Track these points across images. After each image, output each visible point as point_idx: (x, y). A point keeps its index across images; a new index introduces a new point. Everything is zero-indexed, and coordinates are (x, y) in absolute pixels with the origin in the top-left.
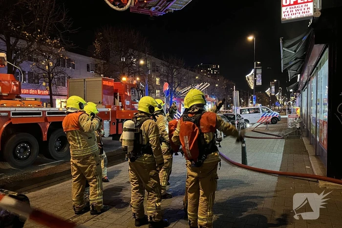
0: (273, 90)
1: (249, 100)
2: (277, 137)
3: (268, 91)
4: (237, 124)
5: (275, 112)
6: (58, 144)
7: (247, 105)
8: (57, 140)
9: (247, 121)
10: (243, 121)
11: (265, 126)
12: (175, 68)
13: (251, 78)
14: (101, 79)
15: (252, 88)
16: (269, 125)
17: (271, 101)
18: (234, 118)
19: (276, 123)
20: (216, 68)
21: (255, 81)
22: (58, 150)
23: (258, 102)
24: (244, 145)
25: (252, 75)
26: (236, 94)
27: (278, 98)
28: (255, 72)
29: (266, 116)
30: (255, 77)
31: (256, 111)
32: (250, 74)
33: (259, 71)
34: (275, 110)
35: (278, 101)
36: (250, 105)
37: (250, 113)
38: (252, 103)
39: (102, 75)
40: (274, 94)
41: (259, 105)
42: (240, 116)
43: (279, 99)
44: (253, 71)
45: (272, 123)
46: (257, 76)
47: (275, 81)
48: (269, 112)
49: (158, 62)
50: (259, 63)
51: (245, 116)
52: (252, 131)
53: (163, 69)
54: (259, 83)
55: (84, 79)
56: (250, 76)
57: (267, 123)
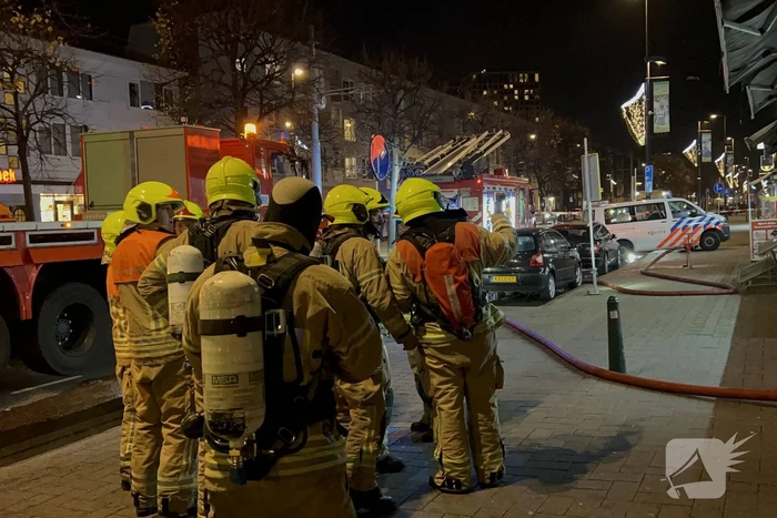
0: (707, 146)
1: (634, 178)
2: (716, 290)
3: (689, 151)
4: (596, 256)
5: (710, 215)
6: (64, 327)
7: (627, 196)
8: (62, 317)
9: (626, 244)
10: (614, 244)
11: (683, 257)
12: (404, 88)
13: (636, 112)
14: (181, 131)
15: (642, 142)
16: (694, 256)
17: (703, 182)
18: (586, 238)
19: (715, 248)
20: (531, 84)
21: (650, 121)
22: (67, 347)
23: (660, 184)
24: (614, 315)
25: (640, 101)
26: (591, 163)
27: (722, 171)
28: (650, 93)
29: (685, 228)
30: (650, 106)
31: (656, 213)
32: (634, 99)
33: (662, 89)
34: (713, 207)
35: (724, 179)
36: (637, 193)
37: (634, 220)
38: (641, 188)
39: (183, 119)
40: (709, 159)
41: (664, 196)
42: (604, 231)
43: (726, 173)
44: (642, 89)
45: (704, 249)
46: (656, 105)
47: (713, 116)
48: (693, 215)
49: (348, 68)
50: (660, 63)
51: (620, 231)
52: (642, 273)
53: (363, 92)
54: (663, 125)
55: (131, 133)
56: (632, 105)
57: (687, 249)
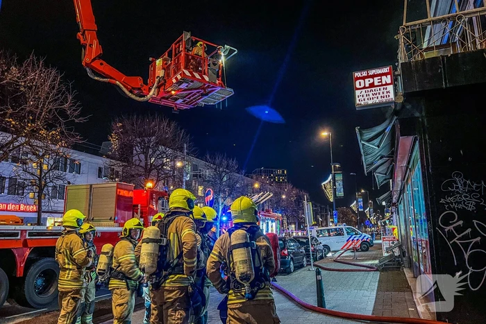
0: (361, 204)
1: (329, 216)
2: (368, 269)
3: (353, 205)
4: (313, 252)
5: (364, 234)
6: (40, 282)
7: (327, 225)
8: (39, 276)
9: (327, 247)
10: (321, 247)
11: (352, 254)
12: (225, 172)
13: (328, 186)
14: (115, 185)
15: (332, 200)
16: (357, 254)
17: (361, 221)
18: (307, 243)
19: (367, 250)
20: (283, 175)
21: (335, 190)
22: (40, 293)
23: (341, 220)
24: (319, 277)
25: (330, 182)
26: (308, 207)
27: (368, 216)
28: (334, 178)
29: (353, 240)
30: (334, 185)
31: (339, 233)
32: (327, 181)
33: (339, 178)
34: (366, 232)
35: (369, 219)
36: (331, 224)
37: (330, 236)
38: (333, 222)
39: (117, 180)
40: (362, 210)
41: (343, 226)
42: (316, 240)
43: (370, 217)
44: (330, 177)
45: (363, 251)
46: (337, 184)
47: (363, 191)
48: (356, 234)
49: (200, 163)
50: (337, 166)
51: (324, 240)
52: (334, 261)
53: (208, 173)
54: (341, 194)
55: (91, 185)
56: (326, 183)
57: (355, 250)
